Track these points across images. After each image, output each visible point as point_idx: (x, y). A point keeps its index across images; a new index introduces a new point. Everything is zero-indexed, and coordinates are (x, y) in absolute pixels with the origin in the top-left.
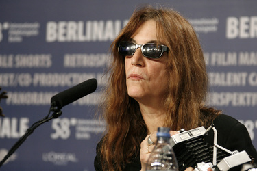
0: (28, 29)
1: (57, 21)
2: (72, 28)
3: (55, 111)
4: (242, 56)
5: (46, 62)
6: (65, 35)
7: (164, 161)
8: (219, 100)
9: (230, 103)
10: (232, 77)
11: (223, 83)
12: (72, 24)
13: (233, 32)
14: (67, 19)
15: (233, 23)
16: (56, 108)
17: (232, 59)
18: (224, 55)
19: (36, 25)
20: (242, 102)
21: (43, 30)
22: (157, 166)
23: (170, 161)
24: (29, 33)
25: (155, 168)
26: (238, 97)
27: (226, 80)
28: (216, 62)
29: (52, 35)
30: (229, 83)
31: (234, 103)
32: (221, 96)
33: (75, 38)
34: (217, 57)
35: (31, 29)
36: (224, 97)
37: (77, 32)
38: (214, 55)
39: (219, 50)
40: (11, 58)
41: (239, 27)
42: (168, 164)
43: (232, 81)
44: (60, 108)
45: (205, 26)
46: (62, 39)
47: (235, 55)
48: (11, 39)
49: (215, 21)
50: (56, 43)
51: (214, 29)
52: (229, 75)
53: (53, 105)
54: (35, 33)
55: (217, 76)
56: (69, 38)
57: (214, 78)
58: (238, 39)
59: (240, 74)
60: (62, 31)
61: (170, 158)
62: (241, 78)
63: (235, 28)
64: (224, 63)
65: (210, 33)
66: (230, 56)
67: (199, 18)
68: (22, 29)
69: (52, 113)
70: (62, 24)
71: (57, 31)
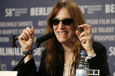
0: (23, 11)
1: (35, 7)
2: (41, 10)
3: (38, 45)
4: (112, 20)
5: (30, 24)
6: (38, 13)
7: (83, 65)
8: (103, 39)
9: (107, 40)
10: (108, 29)
11: (104, 31)
12: (41, 9)
13: (108, 10)
14: (39, 6)
15: (108, 7)
16: (38, 44)
17: (108, 22)
18: (104, 20)
19: (26, 9)
20: (112, 39)
21: (29, 11)
22: (81, 67)
23: (86, 65)
24: (23, 12)
25: (80, 67)
26: (110, 37)
27: (105, 30)
28: (101, 23)
29: (33, 13)
30: (107, 31)
31: (109, 40)
32: (104, 37)
33: (42, 14)
34: (101, 21)
35: (24, 11)
36: (105, 37)
37: (43, 12)
38: (100, 20)
39: (102, 18)
40: (16, 23)
41: (110, 8)
42: (85, 66)
43: (108, 31)
44: (40, 44)
45: (96, 8)
46: (37, 14)
47: (109, 20)
48: (16, 15)
49: (100, 6)
50: (35, 16)
51: (100, 9)
52: (107, 28)
53: (37, 43)
54: (26, 12)
55: (102, 28)
56: (40, 14)
57: (100, 30)
58: (110, 13)
59: (111, 28)
60: (37, 11)
61: (86, 63)
62: (112, 30)
63: (109, 9)
64: (104, 23)
65: (98, 11)
66: (107, 20)
67: (94, 5)
68: (21, 11)
69: (37, 46)
70: (37, 9)
71: (35, 11)
